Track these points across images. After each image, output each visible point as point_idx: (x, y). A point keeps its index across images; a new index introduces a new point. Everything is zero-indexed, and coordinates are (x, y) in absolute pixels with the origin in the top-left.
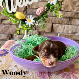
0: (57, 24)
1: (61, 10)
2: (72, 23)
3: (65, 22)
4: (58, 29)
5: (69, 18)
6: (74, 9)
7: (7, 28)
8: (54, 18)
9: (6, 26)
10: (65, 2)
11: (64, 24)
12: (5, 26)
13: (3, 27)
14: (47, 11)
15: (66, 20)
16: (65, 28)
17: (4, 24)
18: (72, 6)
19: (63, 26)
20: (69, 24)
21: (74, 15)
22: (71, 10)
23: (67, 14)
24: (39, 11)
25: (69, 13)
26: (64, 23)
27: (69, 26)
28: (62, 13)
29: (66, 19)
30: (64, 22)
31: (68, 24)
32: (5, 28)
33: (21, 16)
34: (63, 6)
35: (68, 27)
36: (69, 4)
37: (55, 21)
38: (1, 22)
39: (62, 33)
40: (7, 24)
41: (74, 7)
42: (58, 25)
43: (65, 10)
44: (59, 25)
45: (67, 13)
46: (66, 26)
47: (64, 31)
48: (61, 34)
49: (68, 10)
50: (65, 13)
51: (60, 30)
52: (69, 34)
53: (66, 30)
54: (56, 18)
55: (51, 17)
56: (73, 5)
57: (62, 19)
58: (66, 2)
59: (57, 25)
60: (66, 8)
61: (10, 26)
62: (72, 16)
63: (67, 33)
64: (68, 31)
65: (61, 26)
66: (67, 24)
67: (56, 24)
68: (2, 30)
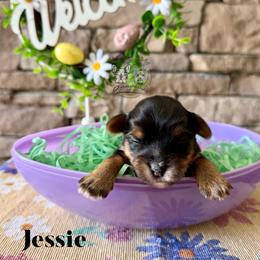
0: (191, 94)
1: (199, 52)
2: (241, 91)
3: (218, 89)
5: (230, 73)
6: (240, 44)
7: (29, 119)
8: (179, 75)
9: (28, 113)
10: (210, 25)
11: (215, 95)
12: (24, 111)
13: (17, 113)
15: (218, 82)
16: (220, 107)
17: (21, 106)
18: (235, 36)
19: (213, 101)
20: (231, 92)
21: (244, 64)
22: (233, 48)
23: (220, 62)
25: (226, 57)
26: (212, 92)
27: (232, 99)
28: (204, 59)
29: (220, 78)
30: (214, 87)
31: (229, 95)
32: (23, 116)
34: (204, 39)
35: (228, 104)
36: (225, 28)
37: (183, 85)
38: (12, 98)
40: (30, 105)
41: (239, 38)
42: (195, 100)
43: (213, 50)
44: (197, 98)
46: (221, 101)
47: (217, 116)
49: (222, 47)
50: (212, 60)
53: (222, 116)
54: (184, 77)
56: (236, 32)
57: (207, 77)
58: (214, 25)
59: (191, 98)
62: (239, 66)
65: (206, 101)
66: (225, 95)
67: (187, 94)
68: (13, 125)
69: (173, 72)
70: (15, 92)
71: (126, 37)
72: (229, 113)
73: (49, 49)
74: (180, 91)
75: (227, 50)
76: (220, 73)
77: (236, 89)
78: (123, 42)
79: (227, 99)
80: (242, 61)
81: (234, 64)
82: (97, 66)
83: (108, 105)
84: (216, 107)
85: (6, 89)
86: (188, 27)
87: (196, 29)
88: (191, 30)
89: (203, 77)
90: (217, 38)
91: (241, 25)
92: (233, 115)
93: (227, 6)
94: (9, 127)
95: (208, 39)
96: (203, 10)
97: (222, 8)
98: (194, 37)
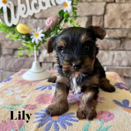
2: (126, 48)
3: (114, 47)
4: (103, 59)
5: (120, 39)
6: (125, 24)
7: (22, 63)
10: (109, 15)
11: (113, 50)
15: (114, 43)
16: (116, 56)
18: (122, 20)
19: (112, 53)
21: (127, 34)
22: (121, 26)
23: (115, 33)
24: (50, 21)
25: (117, 30)
26: (111, 48)
27: (122, 52)
29: (115, 41)
30: (112, 46)
31: (120, 50)
32: (19, 62)
34: (106, 21)
35: (120, 55)
39: (111, 66)
41: (124, 20)
42: (102, 53)
43: (111, 27)
44: (103, 51)
45: (114, 31)
46: (116, 53)
47: (114, 61)
48: (110, 67)
51: (107, 60)
52: (123, 66)
53: (116, 60)
56: (123, 18)
57: (108, 41)
58: (111, 14)
60: (112, 23)
62: (124, 35)
63: (120, 66)
64: (120, 62)
65: (108, 54)
66: (118, 50)
68: (14, 66)
70: (15, 50)
71: (51, 21)
72: (120, 59)
73: (14, 26)
75: (119, 26)
76: (115, 39)
77: (123, 47)
78: (50, 24)
79: (119, 52)
80: (126, 32)
81: (122, 34)
84: (113, 57)
85: (11, 49)
86: (98, 16)
87: (102, 17)
88: (99, 17)
89: (106, 41)
90: (113, 21)
91: (125, 14)
92: (122, 60)
93: (118, 5)
94: (12, 66)
95: (108, 22)
96: (105, 7)
97: (115, 5)
98: (101, 21)
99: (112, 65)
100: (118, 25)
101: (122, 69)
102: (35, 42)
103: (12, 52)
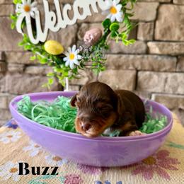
0: (148, 70)
1: (154, 40)
3: (168, 67)
4: (151, 83)
5: (177, 56)
7: (36, 84)
8: (139, 57)
9: (35, 80)
10: (162, 21)
11: (165, 71)
12: (32, 79)
13: (28, 80)
14: (106, 35)
15: (168, 62)
16: (169, 80)
18: (182, 29)
19: (164, 75)
20: (177, 70)
22: (179, 38)
23: (170, 48)
24: (90, 36)
25: (174, 44)
26: (164, 69)
27: (178, 75)
28: (157, 45)
29: (169, 59)
30: (164, 65)
31: (176, 72)
32: (31, 82)
33: (54, 47)
34: (158, 30)
35: (175, 78)
36: (174, 23)
37: (142, 64)
39: (161, 93)
42: (150, 75)
43: (165, 39)
44: (152, 73)
45: (169, 45)
46: (170, 75)
47: (167, 87)
48: (160, 95)
49: (171, 37)
50: (163, 46)
51: (157, 85)
52: (179, 94)
53: (170, 86)
54: (143, 57)
55: (132, 57)
56: (182, 26)
57: (160, 58)
58: (165, 21)
59: (148, 73)
60: (166, 33)
61: (42, 79)
63: (174, 94)
64: (175, 89)
65: (159, 76)
66: (173, 72)
67: (145, 70)
68: (25, 87)
69: (134, 54)
70: (26, 66)
72: (176, 85)
73: (41, 43)
74: (139, 68)
75: (175, 38)
76: (169, 55)
77: (181, 68)
79: (174, 74)
81: (180, 49)
82: (73, 57)
83: (88, 77)
84: (166, 81)
85: (20, 64)
86: (147, 22)
87: (153, 23)
88: (149, 24)
89: (157, 58)
90: (167, 30)
92: (178, 86)
93: (175, 6)
94: (22, 89)
95: (160, 31)
96: (158, 10)
97: (172, 7)
98: (150, 29)
99: (164, 92)
100: (174, 36)
101: (178, 99)
102: (69, 66)
103: (22, 69)
